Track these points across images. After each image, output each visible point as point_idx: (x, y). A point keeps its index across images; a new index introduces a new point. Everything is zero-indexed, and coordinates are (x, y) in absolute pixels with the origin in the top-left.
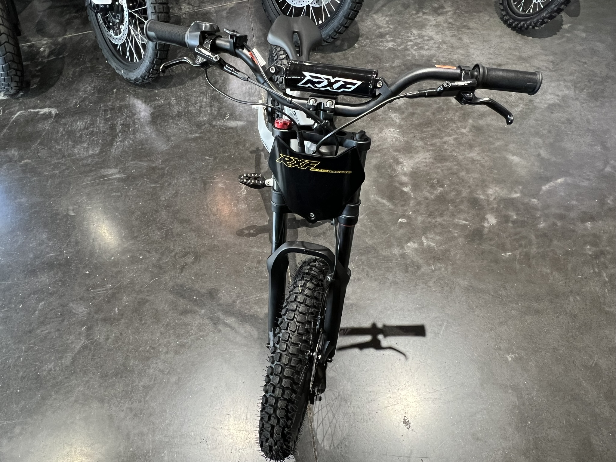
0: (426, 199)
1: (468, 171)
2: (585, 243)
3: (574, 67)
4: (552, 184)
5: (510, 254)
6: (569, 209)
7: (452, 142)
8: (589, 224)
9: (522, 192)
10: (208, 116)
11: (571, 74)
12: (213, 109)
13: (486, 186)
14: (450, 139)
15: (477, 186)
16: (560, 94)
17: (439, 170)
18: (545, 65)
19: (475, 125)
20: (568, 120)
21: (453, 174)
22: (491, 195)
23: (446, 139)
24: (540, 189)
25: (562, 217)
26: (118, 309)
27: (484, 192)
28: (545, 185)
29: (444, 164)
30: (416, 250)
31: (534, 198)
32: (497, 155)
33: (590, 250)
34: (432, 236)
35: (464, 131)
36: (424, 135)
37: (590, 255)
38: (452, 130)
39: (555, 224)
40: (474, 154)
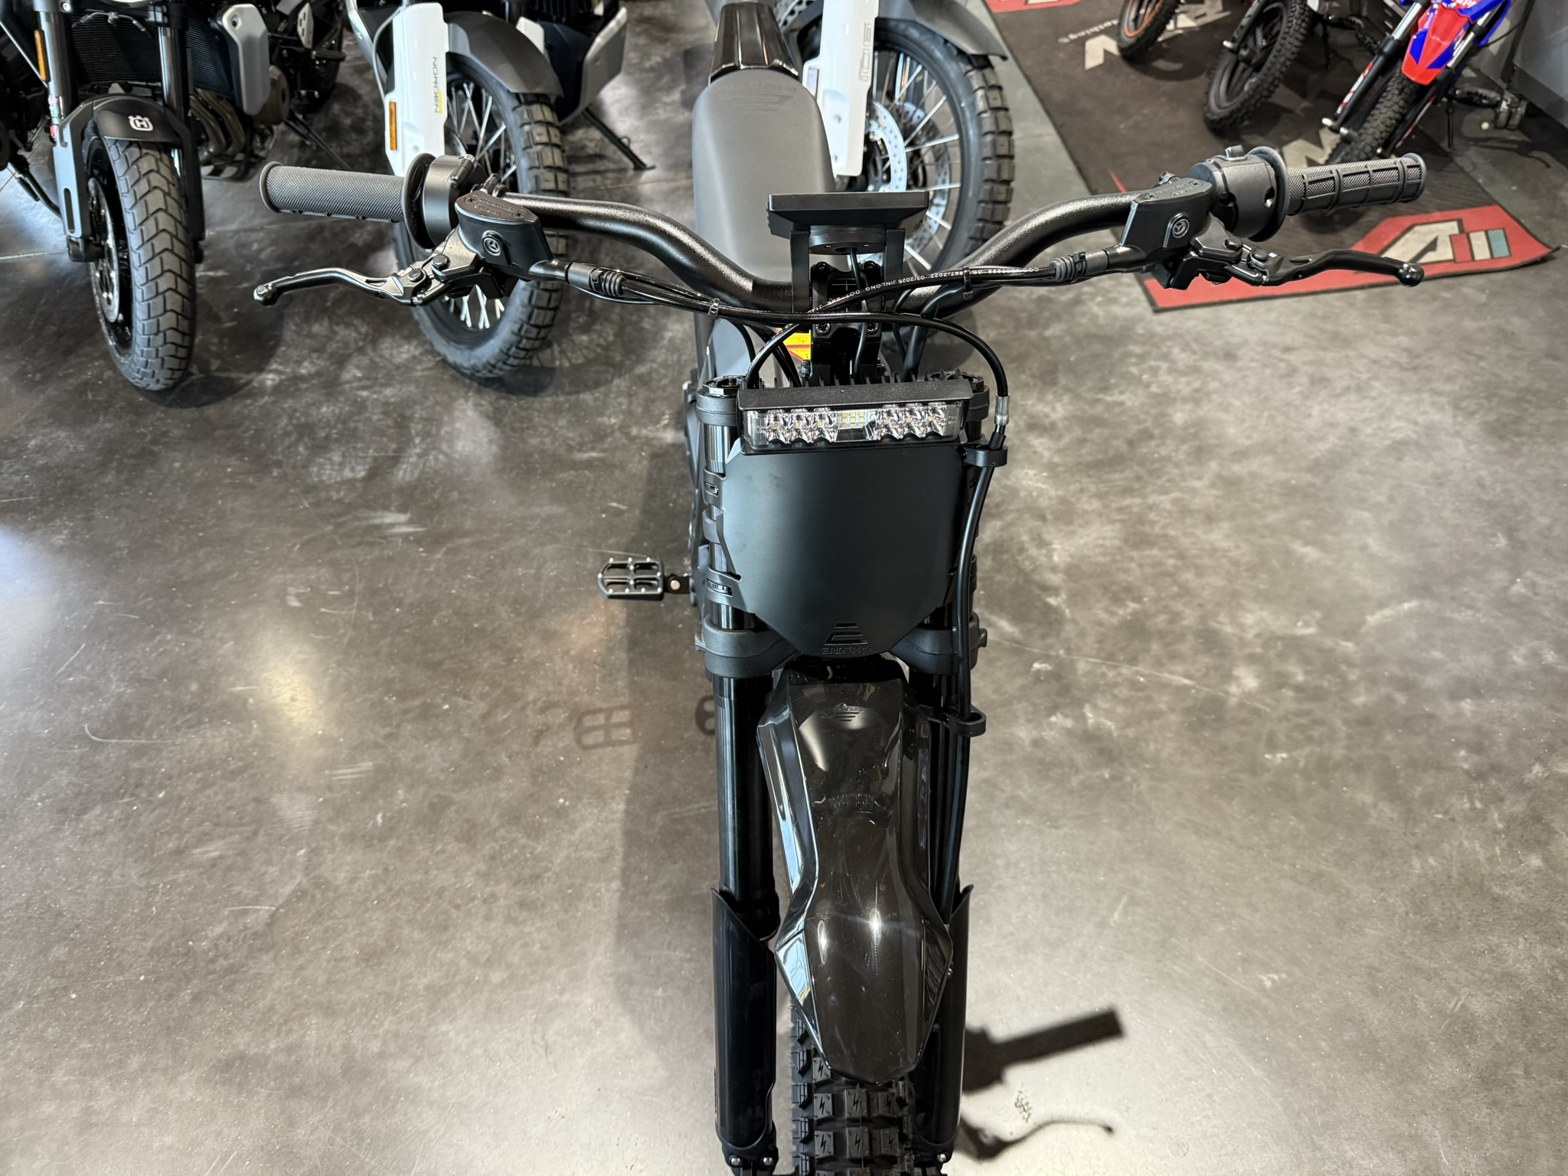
0: (1100, 624)
1: (1200, 571)
2: (1458, 745)
3: (1456, 366)
4: (1387, 612)
5: (1284, 755)
6: (1425, 667)
7: (1168, 506)
8: (1467, 705)
9: (1320, 624)
10: (622, 417)
11: (1449, 379)
12: (635, 402)
13: (1240, 606)
14: (1164, 501)
15: (1219, 604)
16: (1420, 419)
17: (1133, 565)
18: (1391, 355)
19: (1225, 474)
20: (1436, 476)
21: (1165, 574)
22: (1251, 627)
23: (1153, 499)
24: (1363, 622)
25: (1407, 686)
26: (384, 817)
27: (1234, 620)
28: (1373, 613)
29: (1147, 552)
30: (1069, 733)
31: (1347, 640)
32: (1270, 541)
33: (1465, 759)
34: (1107, 706)
35: (1197, 484)
36: (1103, 488)
37: (1467, 772)
38: (1169, 481)
39: (1389, 699)
40: (1218, 536)
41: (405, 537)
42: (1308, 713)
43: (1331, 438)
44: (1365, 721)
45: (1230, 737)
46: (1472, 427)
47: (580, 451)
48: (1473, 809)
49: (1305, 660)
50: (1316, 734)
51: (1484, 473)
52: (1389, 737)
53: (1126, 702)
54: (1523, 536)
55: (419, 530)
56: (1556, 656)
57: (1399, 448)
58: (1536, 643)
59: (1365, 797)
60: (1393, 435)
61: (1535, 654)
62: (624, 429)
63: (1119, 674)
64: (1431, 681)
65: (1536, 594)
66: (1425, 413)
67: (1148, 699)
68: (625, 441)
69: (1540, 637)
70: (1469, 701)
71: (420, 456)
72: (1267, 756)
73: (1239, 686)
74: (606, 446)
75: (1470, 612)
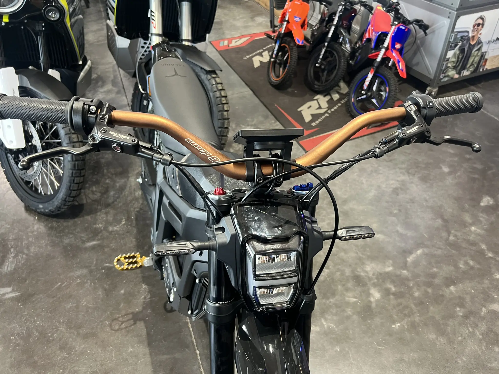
41: (12, 299)
42: (400, 304)
43: (373, 191)
44: (420, 303)
45: (378, 320)
46: (416, 179)
47: (88, 242)
48: (469, 332)
49: (393, 282)
50: (406, 312)
51: (425, 196)
52: (432, 308)
53: (336, 314)
54: (446, 218)
55: (17, 294)
56: (473, 262)
57: (396, 191)
58: (465, 259)
59: (432, 336)
60: (392, 186)
61: (466, 263)
62: (106, 228)
63: (330, 302)
64: (437, 281)
65: (458, 239)
66: (400, 176)
67: (344, 311)
68: (108, 234)
69: (465, 256)
70: (452, 286)
71: (14, 257)
72: (393, 326)
73: (374, 297)
74: (99, 238)
75: (440, 250)
